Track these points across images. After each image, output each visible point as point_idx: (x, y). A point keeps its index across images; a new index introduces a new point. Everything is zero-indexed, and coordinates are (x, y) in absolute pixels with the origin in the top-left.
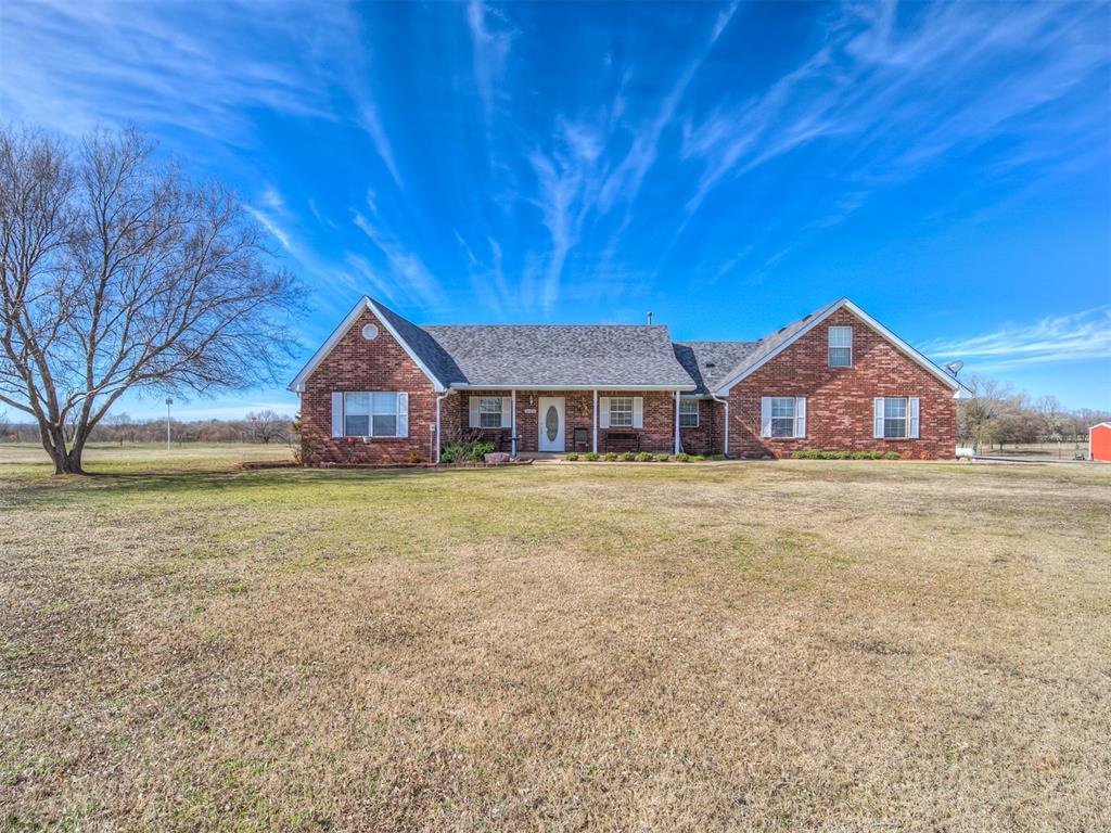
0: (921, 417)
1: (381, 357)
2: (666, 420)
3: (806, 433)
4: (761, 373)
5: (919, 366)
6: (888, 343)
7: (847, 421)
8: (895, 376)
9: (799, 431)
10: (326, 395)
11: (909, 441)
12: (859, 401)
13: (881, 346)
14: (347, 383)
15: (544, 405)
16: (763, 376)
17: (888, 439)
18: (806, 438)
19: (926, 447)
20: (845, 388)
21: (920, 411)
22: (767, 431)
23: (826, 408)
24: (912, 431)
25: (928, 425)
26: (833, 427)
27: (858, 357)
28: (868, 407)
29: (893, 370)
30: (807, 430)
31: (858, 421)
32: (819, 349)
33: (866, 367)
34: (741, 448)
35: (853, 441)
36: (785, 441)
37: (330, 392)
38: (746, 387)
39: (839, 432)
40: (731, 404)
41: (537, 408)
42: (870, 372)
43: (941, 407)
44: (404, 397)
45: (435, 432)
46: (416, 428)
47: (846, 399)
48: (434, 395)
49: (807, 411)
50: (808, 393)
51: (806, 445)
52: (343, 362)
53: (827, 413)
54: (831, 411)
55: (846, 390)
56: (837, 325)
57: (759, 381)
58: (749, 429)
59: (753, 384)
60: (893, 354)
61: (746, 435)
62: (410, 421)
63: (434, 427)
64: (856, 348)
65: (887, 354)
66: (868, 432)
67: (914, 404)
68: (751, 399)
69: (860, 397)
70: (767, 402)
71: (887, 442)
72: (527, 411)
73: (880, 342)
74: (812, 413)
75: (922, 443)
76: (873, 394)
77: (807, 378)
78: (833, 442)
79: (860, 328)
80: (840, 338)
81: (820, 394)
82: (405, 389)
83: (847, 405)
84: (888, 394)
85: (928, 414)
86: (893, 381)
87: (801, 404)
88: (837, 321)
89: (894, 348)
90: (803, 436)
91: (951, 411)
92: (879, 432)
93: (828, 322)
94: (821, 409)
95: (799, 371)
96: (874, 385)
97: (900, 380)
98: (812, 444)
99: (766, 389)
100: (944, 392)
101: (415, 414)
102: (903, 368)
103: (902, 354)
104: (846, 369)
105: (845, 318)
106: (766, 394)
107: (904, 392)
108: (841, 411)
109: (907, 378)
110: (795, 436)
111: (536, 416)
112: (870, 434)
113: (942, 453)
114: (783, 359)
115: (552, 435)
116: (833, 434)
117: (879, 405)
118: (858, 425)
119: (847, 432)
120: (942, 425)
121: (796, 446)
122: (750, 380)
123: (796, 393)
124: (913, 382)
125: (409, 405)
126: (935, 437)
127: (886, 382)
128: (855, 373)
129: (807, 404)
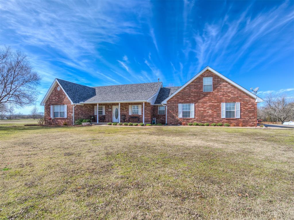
0: (241, 110)
1: (61, 95)
2: (148, 112)
3: (195, 116)
4: (178, 95)
5: (240, 90)
6: (227, 82)
7: (210, 112)
8: (230, 94)
9: (192, 116)
10: (49, 106)
11: (236, 119)
12: (215, 104)
13: (224, 83)
14: (54, 103)
15: (114, 108)
16: (179, 97)
17: (227, 118)
18: (195, 118)
19: (244, 122)
20: (210, 99)
21: (241, 107)
22: (180, 116)
23: (202, 107)
24: (238, 116)
25: (244, 113)
26: (205, 114)
27: (214, 88)
28: (219, 107)
29: (229, 92)
30: (195, 115)
31: (215, 111)
32: (199, 86)
33: (218, 91)
34: (172, 122)
35: (213, 119)
36: (187, 119)
37: (50, 105)
38: (173, 101)
39: (207, 116)
40: (168, 106)
41: (112, 109)
42: (219, 93)
43: (250, 106)
44: (66, 106)
45: (73, 116)
46: (69, 115)
47: (210, 103)
48: (72, 106)
49: (195, 108)
50: (195, 102)
51: (195, 120)
52: (53, 97)
53: (202, 109)
54: (204, 108)
55: (210, 100)
56: (206, 77)
57: (177, 98)
58: (174, 115)
59: (176, 99)
60: (229, 86)
61: (173, 117)
62: (67, 113)
63: (73, 115)
64: (214, 84)
65: (226, 86)
66: (219, 115)
67: (238, 105)
68: (175, 105)
69: (215, 103)
70: (180, 106)
71: (227, 119)
72: (109, 110)
73: (223, 82)
74: (197, 109)
75: (242, 120)
76: (221, 101)
77: (195, 97)
78: (205, 120)
79: (215, 77)
80: (208, 82)
81: (200, 102)
82: (66, 104)
83: (210, 106)
84: (227, 101)
85: (245, 108)
86: (229, 96)
87: (192, 106)
88: (206, 75)
89: (229, 84)
90: (194, 117)
91: (255, 107)
92: (223, 116)
93: (202, 76)
94: (200, 108)
95: (192, 94)
96: (221, 98)
97: (232, 96)
98: (197, 120)
99: (180, 101)
100: (251, 99)
101: (68, 111)
102: (233, 91)
103: (232, 86)
104: (210, 93)
105: (209, 74)
106: (180, 103)
107: (234, 100)
108: (208, 108)
109: (235, 95)
110: (191, 117)
111: (111, 112)
112: (220, 117)
113: (251, 124)
114: (186, 90)
115: (117, 117)
116: (205, 116)
117: (223, 106)
118: (215, 113)
119: (210, 116)
120: (250, 113)
121: (191, 121)
122: (174, 98)
123: (190, 102)
124: (238, 96)
125: (67, 109)
126: (248, 118)
127: (226, 97)
128: (213, 94)
129: (195, 106)
